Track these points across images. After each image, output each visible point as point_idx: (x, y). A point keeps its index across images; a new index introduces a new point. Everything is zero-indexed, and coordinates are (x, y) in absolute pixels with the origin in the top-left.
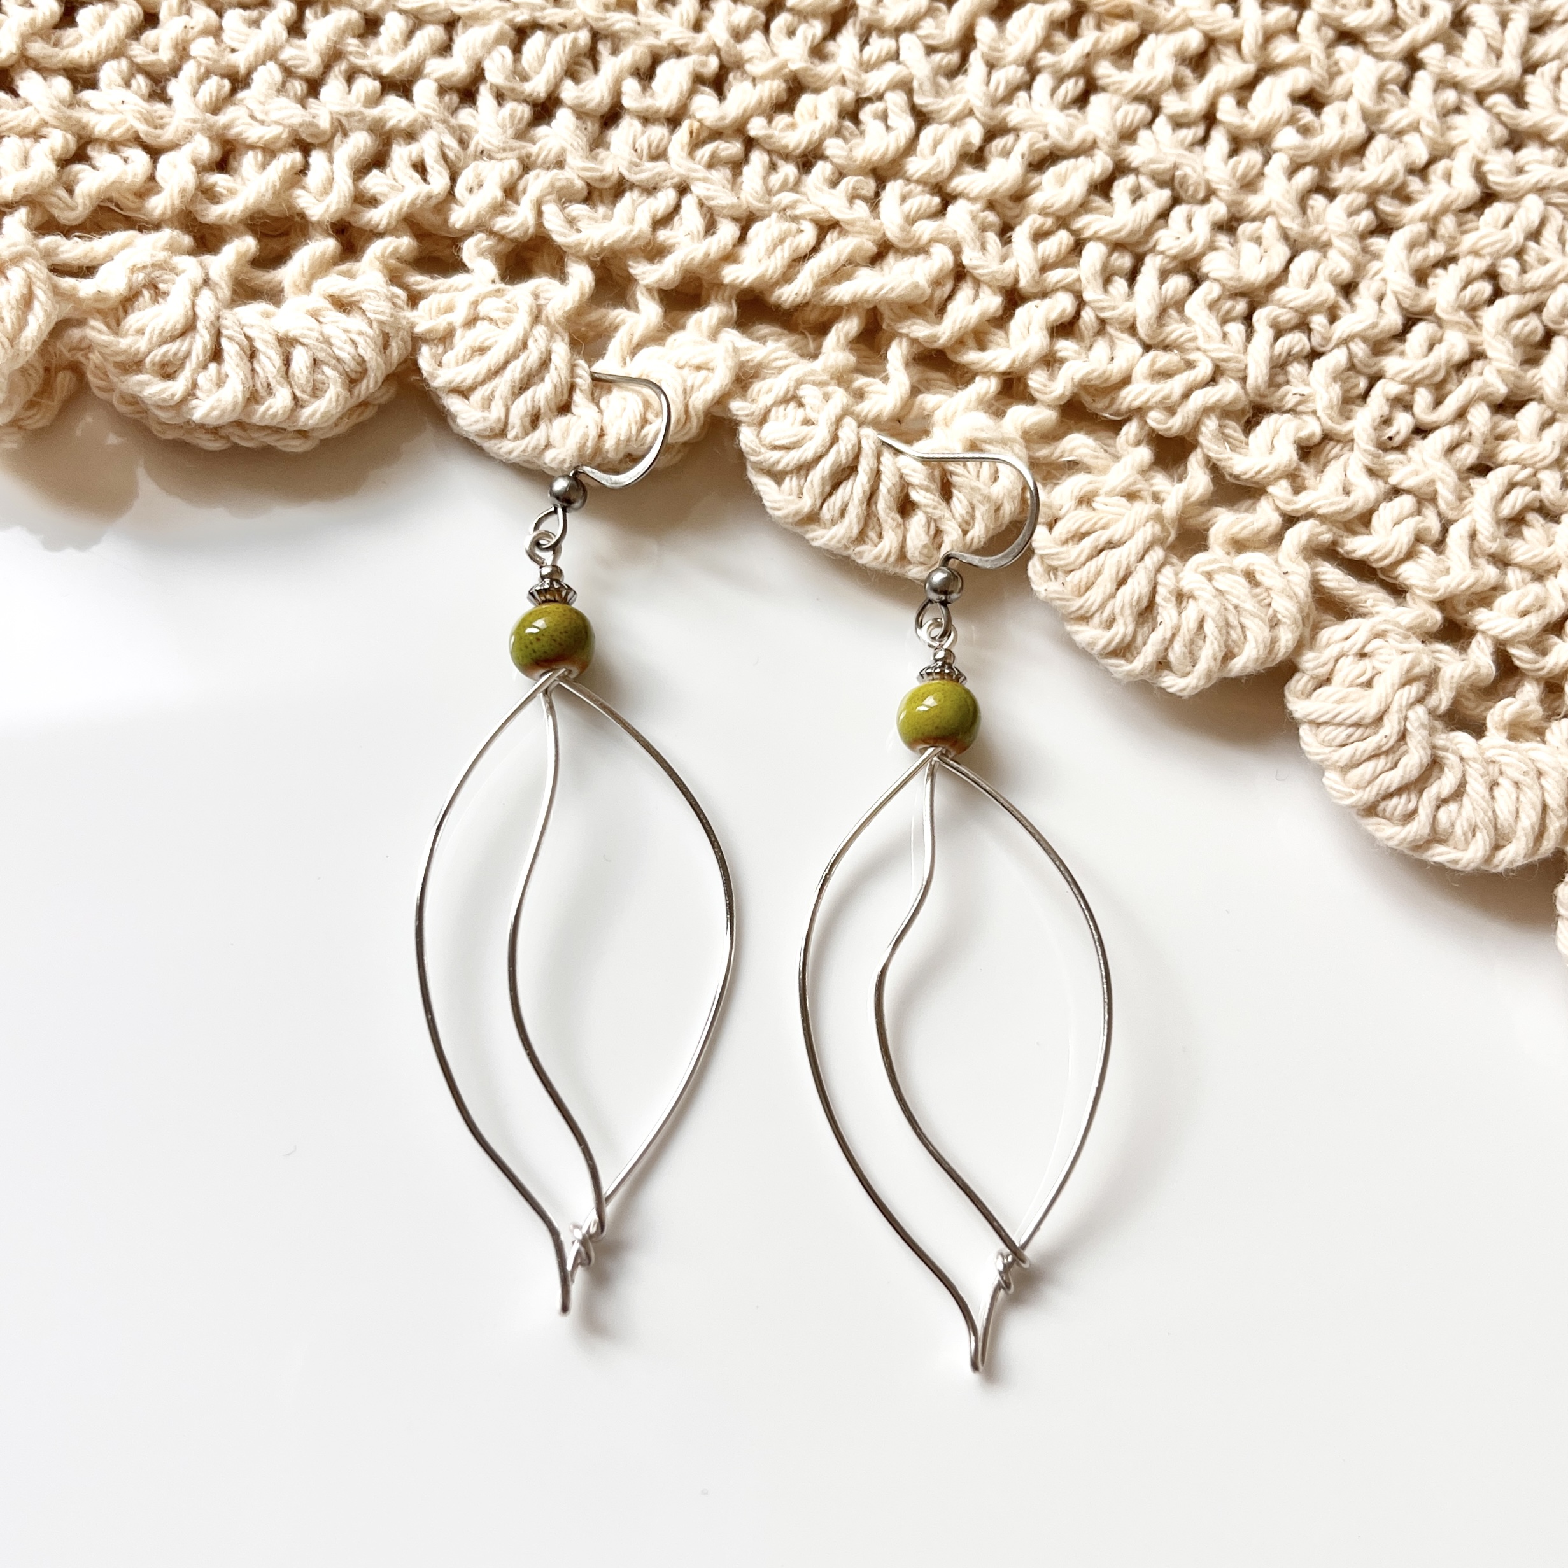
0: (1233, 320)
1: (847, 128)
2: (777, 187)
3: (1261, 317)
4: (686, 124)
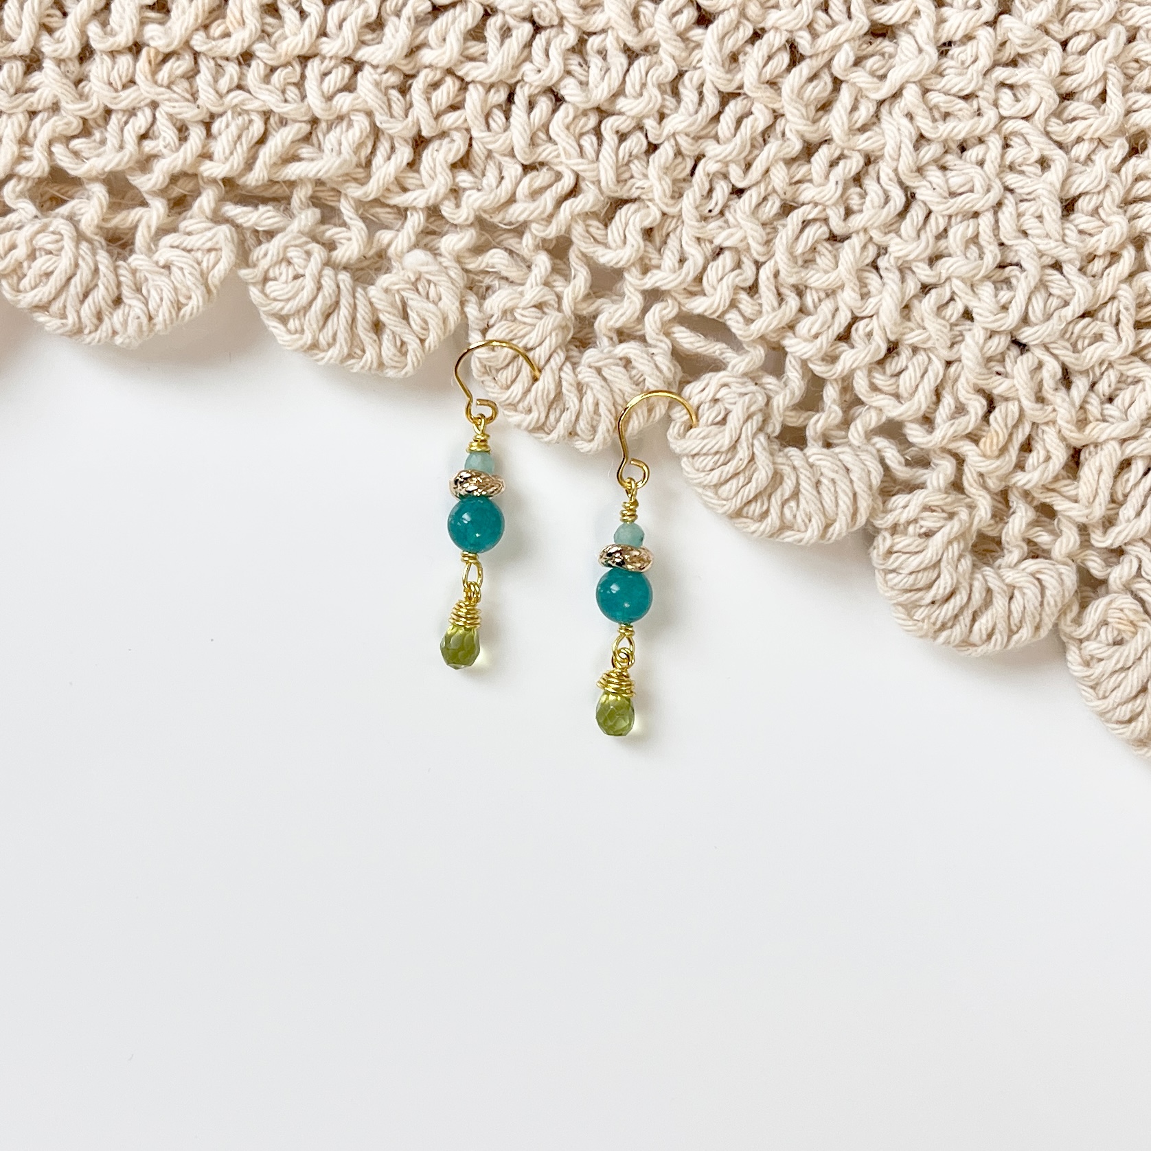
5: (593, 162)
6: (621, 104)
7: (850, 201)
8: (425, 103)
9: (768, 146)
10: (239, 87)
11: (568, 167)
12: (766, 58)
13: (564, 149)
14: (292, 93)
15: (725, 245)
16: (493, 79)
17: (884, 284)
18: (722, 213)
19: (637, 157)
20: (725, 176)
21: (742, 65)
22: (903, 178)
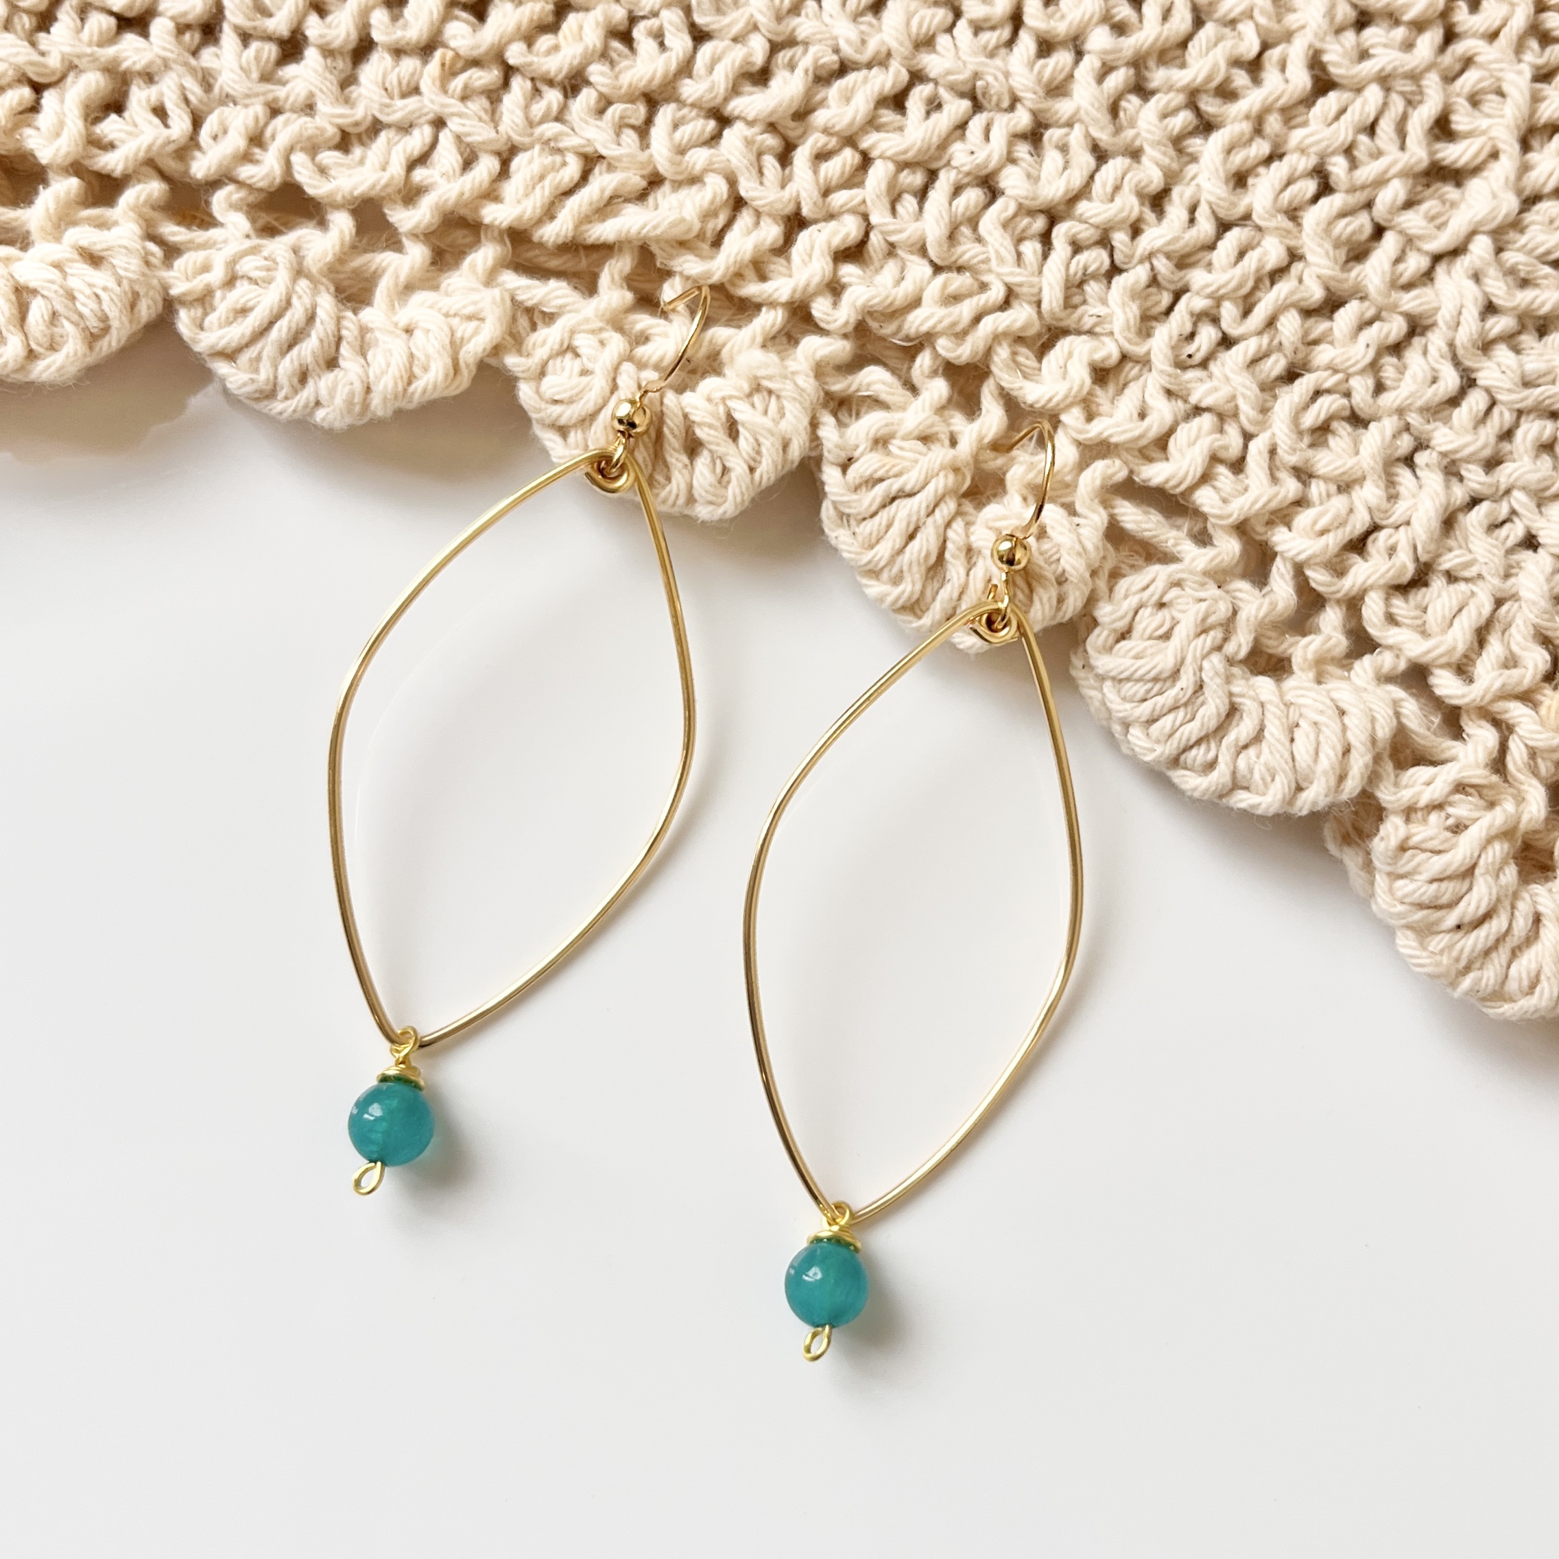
0: (1031, 238)
1: (615, 50)
2: (537, 119)
3: (1060, 233)
4: (438, 54)
5: (1033, 274)
6: (1083, 207)
7: (1382, 374)
8: (810, 173)
9: (1276, 288)
10: (559, 118)
11: (998, 275)
12: (1284, 182)
13: (997, 252)
14: (630, 137)
15: (1204, 404)
16: (909, 156)
17: (1420, 487)
18: (1204, 364)
19: (1094, 276)
20: (1215, 321)
21: (1250, 188)
22: (1460, 352)
